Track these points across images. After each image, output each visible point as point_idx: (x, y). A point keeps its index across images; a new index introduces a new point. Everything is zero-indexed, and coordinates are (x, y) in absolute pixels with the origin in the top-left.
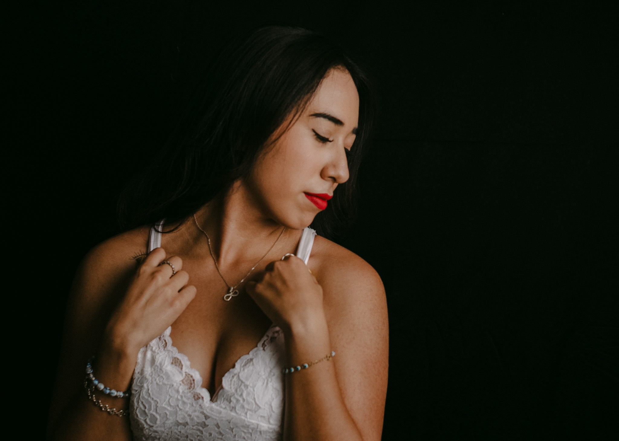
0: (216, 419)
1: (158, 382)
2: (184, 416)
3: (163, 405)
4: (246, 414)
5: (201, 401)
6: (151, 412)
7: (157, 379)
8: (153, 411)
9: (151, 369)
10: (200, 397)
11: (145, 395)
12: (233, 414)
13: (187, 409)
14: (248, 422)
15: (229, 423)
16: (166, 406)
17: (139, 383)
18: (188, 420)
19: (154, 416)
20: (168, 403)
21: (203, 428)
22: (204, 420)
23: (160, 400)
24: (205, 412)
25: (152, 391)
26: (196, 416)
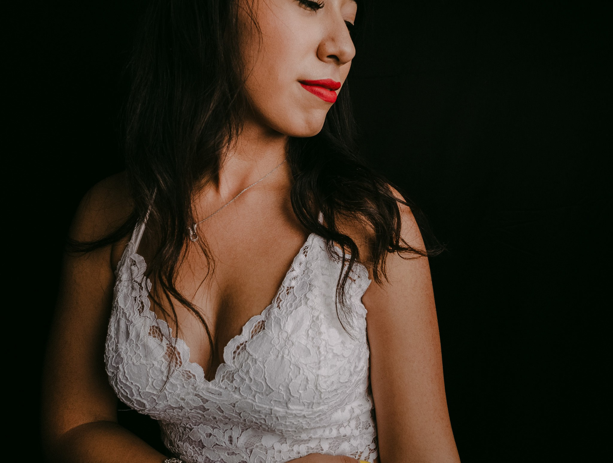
0: (215, 403)
1: (135, 362)
2: (176, 400)
3: (147, 390)
4: (254, 396)
5: (192, 379)
6: (135, 397)
7: (134, 358)
8: (137, 397)
9: (126, 345)
10: (191, 375)
11: (123, 379)
12: (237, 396)
13: (178, 392)
14: (258, 406)
15: (234, 407)
16: (150, 391)
17: (114, 363)
18: (182, 404)
19: (139, 401)
20: (152, 387)
21: (204, 412)
22: (202, 404)
23: (141, 385)
24: (201, 394)
25: (129, 374)
26: (191, 400)
